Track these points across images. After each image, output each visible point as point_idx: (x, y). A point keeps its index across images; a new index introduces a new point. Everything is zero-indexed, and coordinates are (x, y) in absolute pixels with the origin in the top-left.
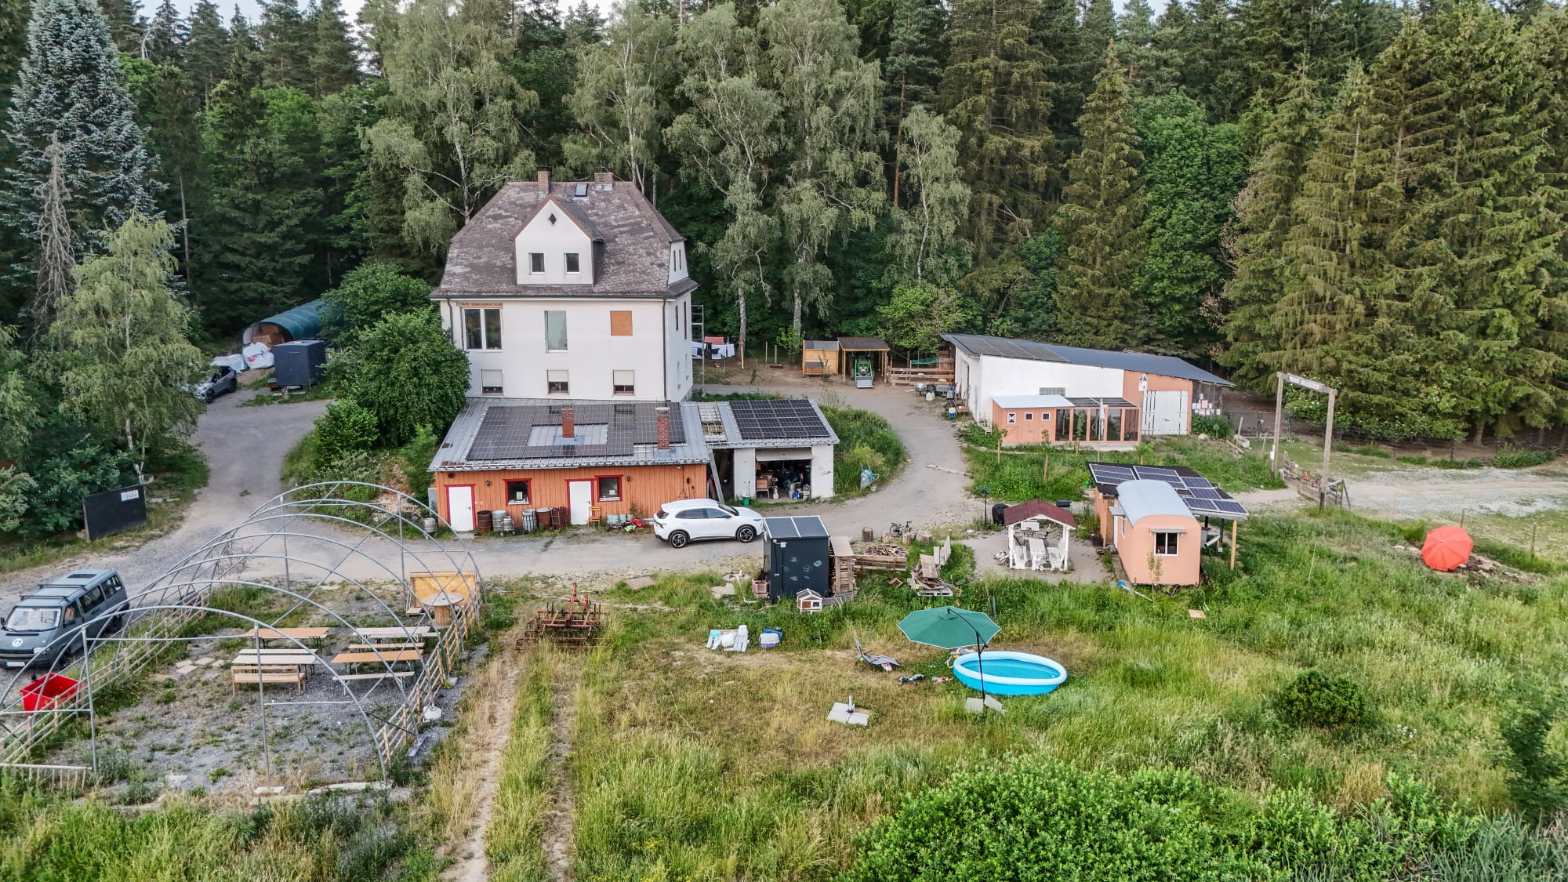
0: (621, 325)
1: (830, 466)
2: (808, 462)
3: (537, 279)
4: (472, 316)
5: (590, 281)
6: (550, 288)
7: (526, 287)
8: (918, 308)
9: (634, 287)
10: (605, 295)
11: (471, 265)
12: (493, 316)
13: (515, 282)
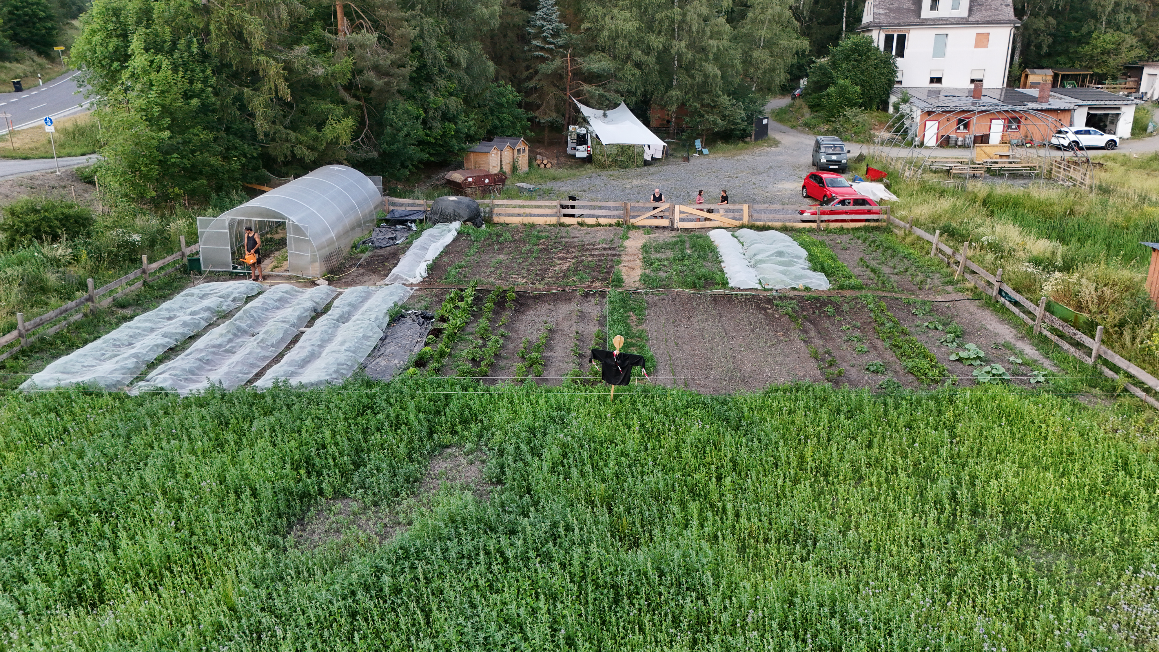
0: (982, 41)
1: (1131, 119)
2: (1118, 115)
3: (934, 14)
4: (889, 39)
5: (966, 14)
6: (941, 19)
7: (926, 19)
8: (1110, 46)
9: (993, 18)
10: (977, 23)
11: (888, 9)
12: (902, 39)
13: (919, 17)
